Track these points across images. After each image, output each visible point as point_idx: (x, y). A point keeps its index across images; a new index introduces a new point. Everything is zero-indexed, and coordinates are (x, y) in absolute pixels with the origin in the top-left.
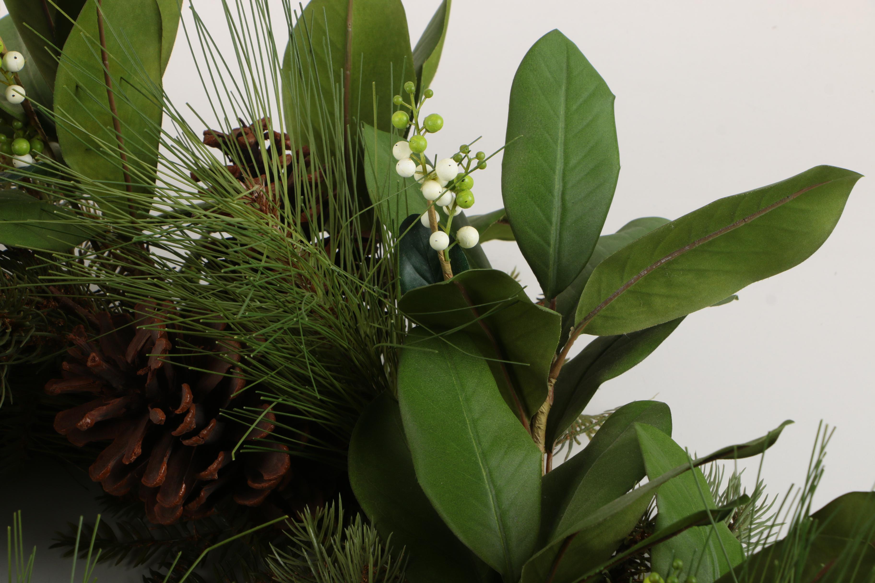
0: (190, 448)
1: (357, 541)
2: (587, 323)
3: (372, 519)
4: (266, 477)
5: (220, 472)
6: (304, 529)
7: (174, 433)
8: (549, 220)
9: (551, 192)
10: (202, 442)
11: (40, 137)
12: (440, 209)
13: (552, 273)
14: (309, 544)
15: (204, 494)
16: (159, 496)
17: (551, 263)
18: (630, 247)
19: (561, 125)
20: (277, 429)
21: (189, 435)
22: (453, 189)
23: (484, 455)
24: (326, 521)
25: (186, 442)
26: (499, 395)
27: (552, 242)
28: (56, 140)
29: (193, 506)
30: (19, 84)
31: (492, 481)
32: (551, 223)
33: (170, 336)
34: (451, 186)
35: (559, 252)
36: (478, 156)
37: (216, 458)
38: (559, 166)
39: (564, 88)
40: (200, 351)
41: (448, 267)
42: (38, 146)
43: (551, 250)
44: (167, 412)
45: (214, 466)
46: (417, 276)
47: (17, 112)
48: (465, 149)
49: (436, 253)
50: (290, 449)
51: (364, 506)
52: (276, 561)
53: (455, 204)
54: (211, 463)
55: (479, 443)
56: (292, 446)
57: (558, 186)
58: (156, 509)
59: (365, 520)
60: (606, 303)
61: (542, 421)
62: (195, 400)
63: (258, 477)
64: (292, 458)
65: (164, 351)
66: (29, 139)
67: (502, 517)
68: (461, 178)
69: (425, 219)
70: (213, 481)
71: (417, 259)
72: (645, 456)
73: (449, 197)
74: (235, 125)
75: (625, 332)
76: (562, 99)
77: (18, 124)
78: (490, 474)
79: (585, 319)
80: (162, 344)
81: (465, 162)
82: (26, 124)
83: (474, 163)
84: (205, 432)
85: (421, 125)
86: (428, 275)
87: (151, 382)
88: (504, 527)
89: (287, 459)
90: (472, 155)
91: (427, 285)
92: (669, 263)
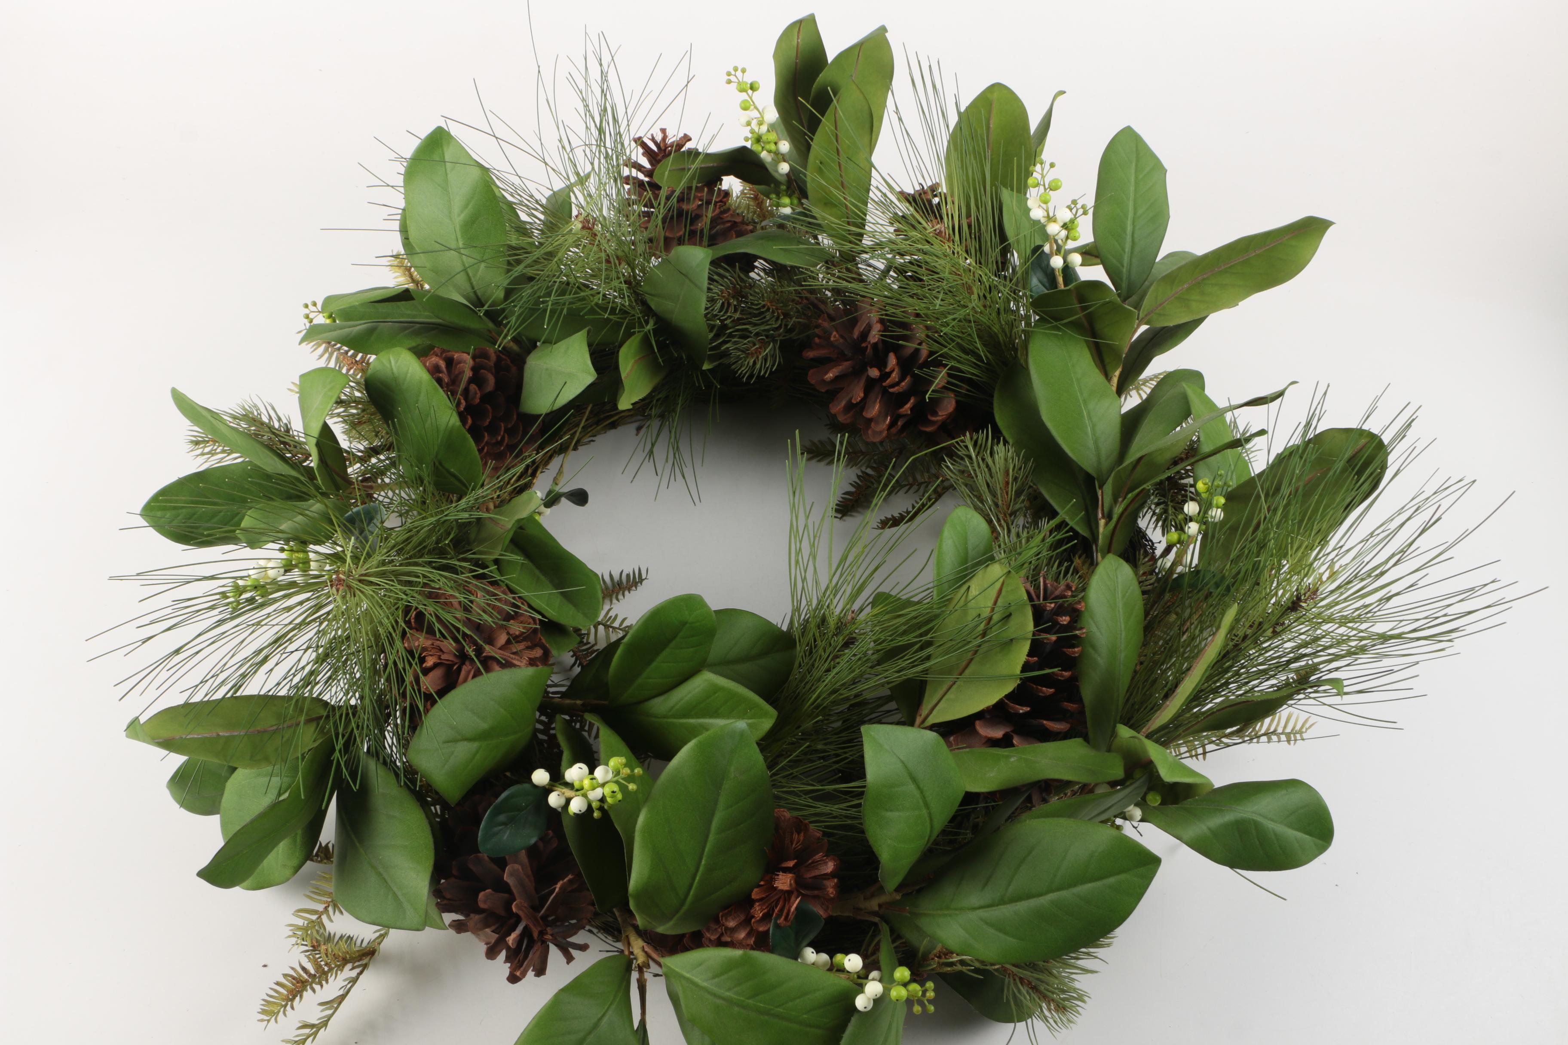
0: (893, 393)
1: (1002, 455)
2: (1148, 318)
3: (1011, 441)
4: (940, 414)
5: (912, 409)
6: (966, 447)
7: (884, 384)
8: (1124, 250)
9: (1125, 231)
10: (901, 390)
11: (796, 195)
12: (1056, 241)
13: (1124, 285)
14: (970, 457)
15: (900, 423)
16: (873, 424)
17: (1124, 278)
18: (1180, 268)
19: (1132, 188)
20: (948, 383)
21: (893, 386)
22: (1066, 229)
23: (1085, 401)
24: (979, 442)
25: (891, 390)
26: (1093, 363)
27: (1125, 265)
28: (807, 198)
29: (894, 430)
30: (785, 161)
31: (1090, 418)
32: (1124, 252)
33: (881, 321)
34: (1065, 226)
35: (1129, 271)
36: (1083, 207)
37: (909, 400)
38: (1131, 215)
39: (1134, 164)
40: (900, 332)
41: (1060, 280)
42: (796, 201)
43: (1125, 270)
44: (880, 370)
45: (908, 406)
46: (1040, 285)
47: (783, 180)
48: (1074, 202)
49: (1053, 270)
50: (956, 396)
51: (1005, 433)
52: (948, 467)
53: (1067, 238)
54: (906, 403)
55: (1082, 394)
56: (957, 394)
57: (1129, 229)
58: (870, 432)
59: (1006, 442)
60: (1160, 305)
61: (1115, 380)
62: (898, 364)
63: (935, 413)
64: (957, 402)
65: (879, 331)
66: (790, 196)
67: (1096, 442)
68: (1072, 221)
69: (1047, 249)
70: (906, 415)
71: (1040, 274)
72: (1192, 405)
73: (1064, 233)
74: (918, 188)
75: (1171, 324)
76: (1133, 171)
77: (784, 187)
78: (1089, 414)
79: (1146, 315)
80: (877, 328)
81: (1074, 211)
82: (788, 188)
83: (1081, 211)
84: (903, 384)
85: (1047, 186)
86: (1047, 285)
87: (869, 351)
88: (1097, 448)
89: (954, 403)
90: (1079, 206)
91: (1046, 292)
92: (1203, 279)
